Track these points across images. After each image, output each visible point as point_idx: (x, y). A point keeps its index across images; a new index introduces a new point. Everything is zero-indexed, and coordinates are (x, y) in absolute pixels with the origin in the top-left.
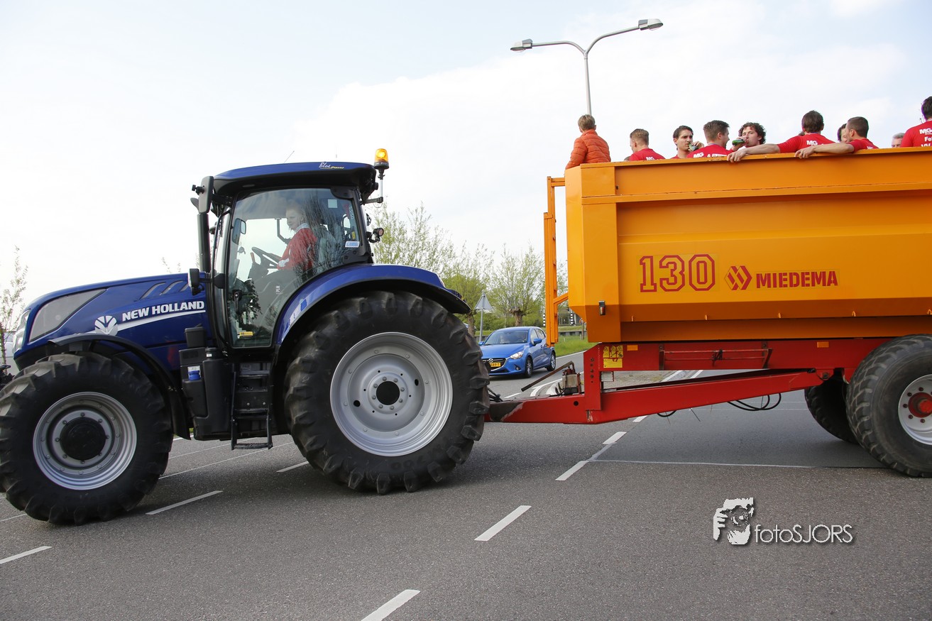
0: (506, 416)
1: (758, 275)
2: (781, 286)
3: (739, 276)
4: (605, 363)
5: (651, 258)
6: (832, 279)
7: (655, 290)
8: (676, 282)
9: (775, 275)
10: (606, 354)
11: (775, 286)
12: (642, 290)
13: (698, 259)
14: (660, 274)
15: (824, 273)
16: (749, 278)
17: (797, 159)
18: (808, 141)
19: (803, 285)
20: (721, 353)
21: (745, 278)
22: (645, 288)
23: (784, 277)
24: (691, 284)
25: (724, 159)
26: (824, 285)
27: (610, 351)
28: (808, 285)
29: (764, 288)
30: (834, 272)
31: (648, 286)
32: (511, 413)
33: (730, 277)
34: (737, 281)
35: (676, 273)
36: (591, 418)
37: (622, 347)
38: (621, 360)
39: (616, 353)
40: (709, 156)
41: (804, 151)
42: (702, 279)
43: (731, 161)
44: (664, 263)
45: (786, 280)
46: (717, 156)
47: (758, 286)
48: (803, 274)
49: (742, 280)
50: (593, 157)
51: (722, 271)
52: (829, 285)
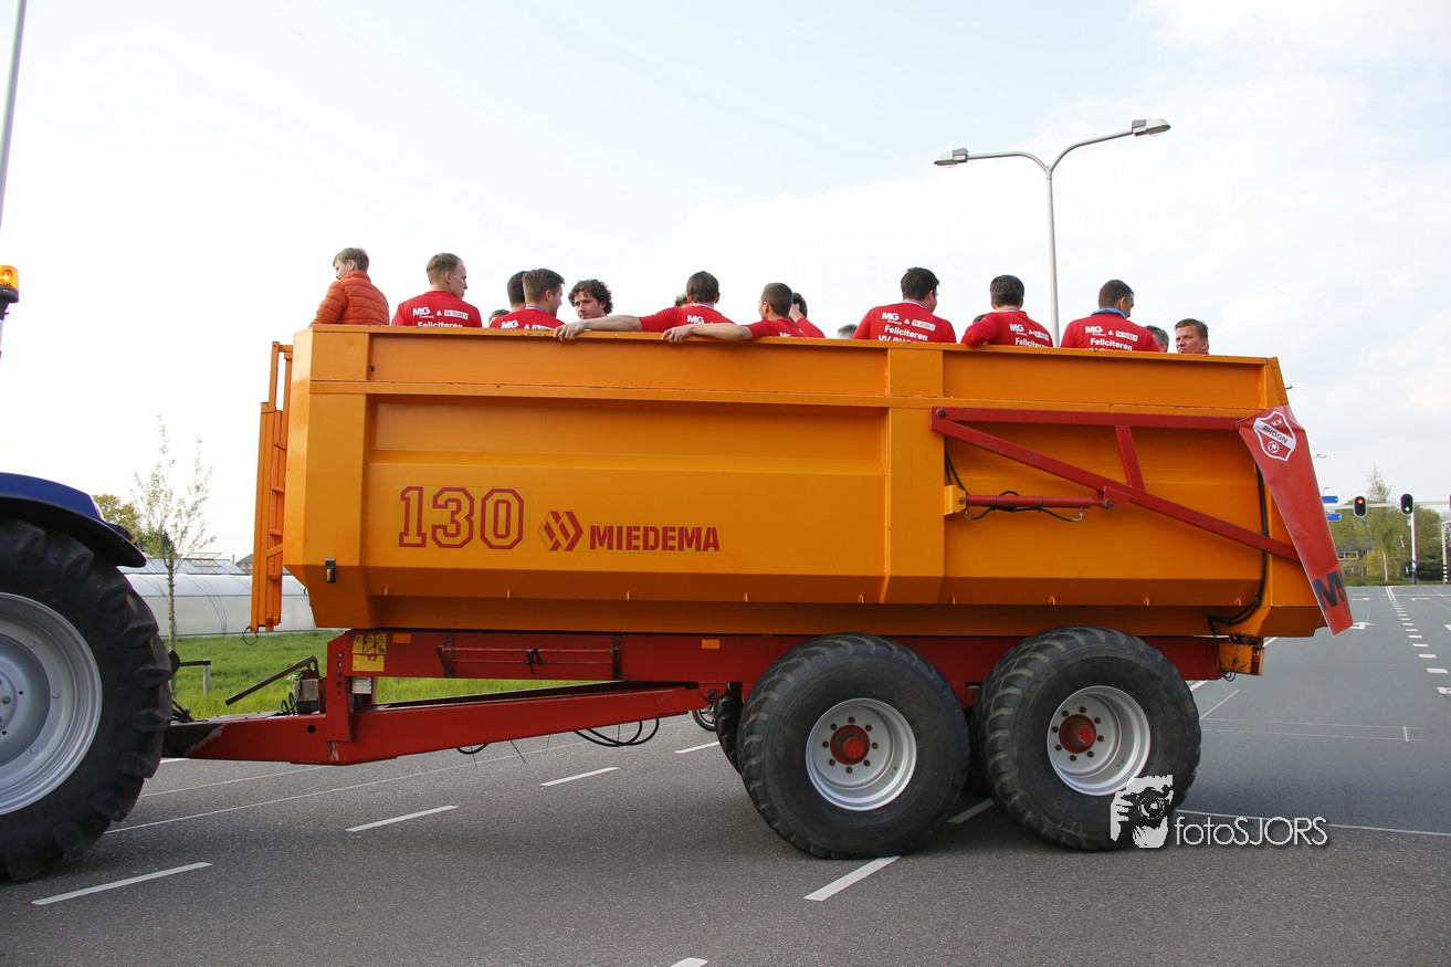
0: (193, 747)
1: (593, 528)
2: (629, 547)
3: (563, 529)
4: (355, 663)
5: (420, 490)
6: (711, 541)
7: (423, 544)
8: (458, 533)
9: (620, 529)
10: (357, 648)
11: (620, 547)
12: (402, 544)
13: (497, 496)
14: (432, 517)
15: (699, 530)
16: (579, 532)
17: (664, 343)
18: (689, 317)
19: (665, 548)
20: (536, 652)
21: (572, 531)
22: (407, 540)
23: (634, 533)
24: (483, 537)
25: (549, 334)
26: (698, 549)
27: (365, 643)
28: (672, 548)
29: (602, 550)
30: (714, 529)
31: (413, 538)
32: (202, 743)
33: (548, 528)
34: (559, 535)
35: (460, 517)
36: (336, 755)
37: (384, 636)
38: (382, 658)
39: (375, 646)
40: (527, 327)
41: (679, 331)
42: (502, 531)
43: (561, 338)
44: (441, 501)
45: (637, 538)
46: (539, 329)
47: (593, 546)
48: (665, 529)
49: (566, 535)
50: (354, 315)
51: (536, 517)
52: (705, 549)
